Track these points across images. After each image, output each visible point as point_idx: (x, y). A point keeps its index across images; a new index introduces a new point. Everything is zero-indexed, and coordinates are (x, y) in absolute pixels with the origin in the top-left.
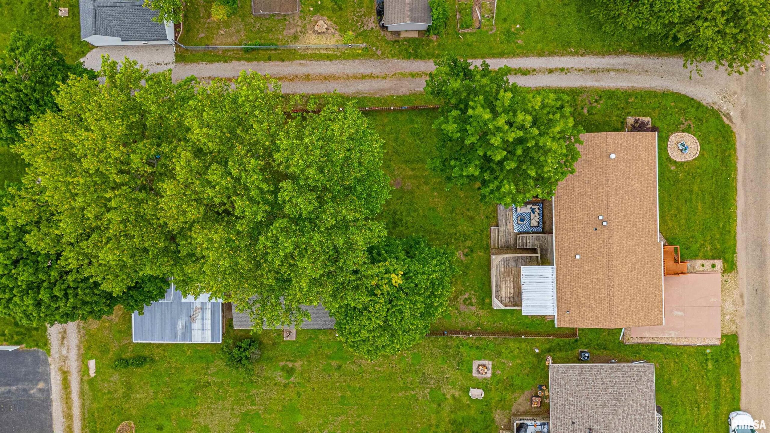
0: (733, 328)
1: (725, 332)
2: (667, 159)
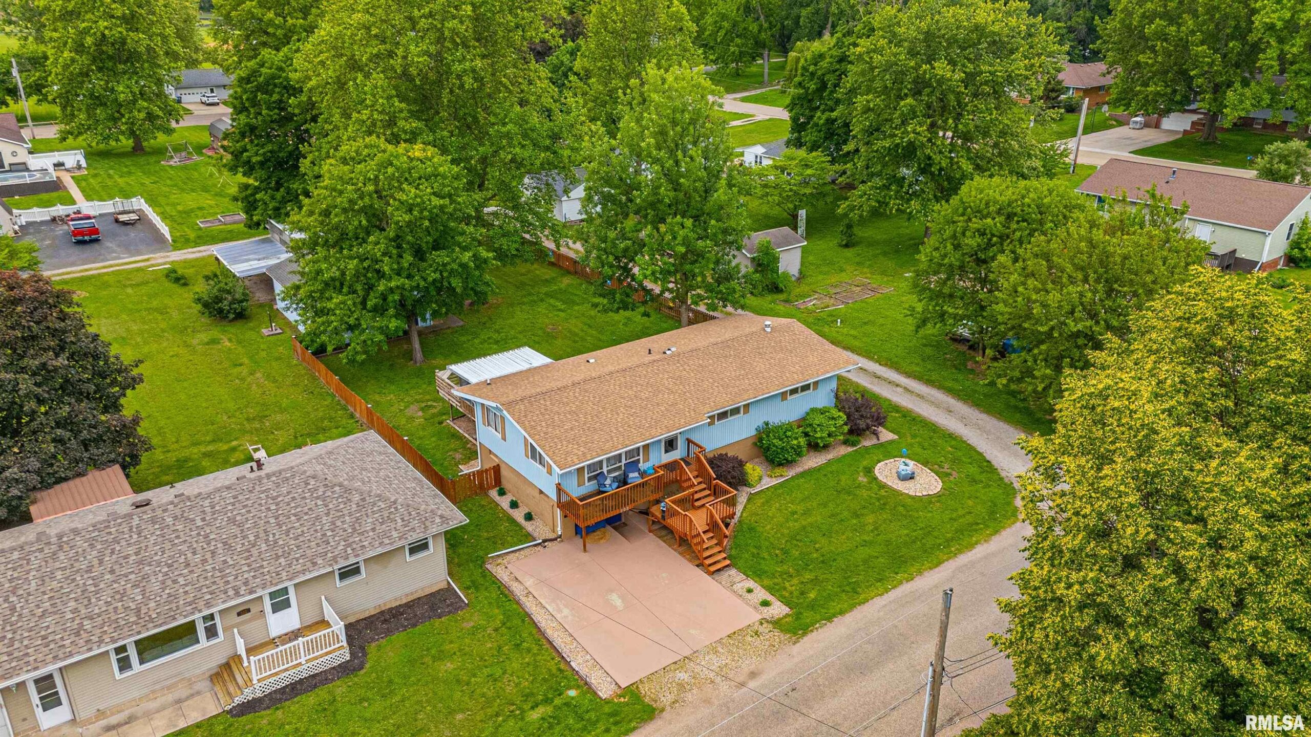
0: (666, 699)
1: (644, 689)
2: (865, 468)
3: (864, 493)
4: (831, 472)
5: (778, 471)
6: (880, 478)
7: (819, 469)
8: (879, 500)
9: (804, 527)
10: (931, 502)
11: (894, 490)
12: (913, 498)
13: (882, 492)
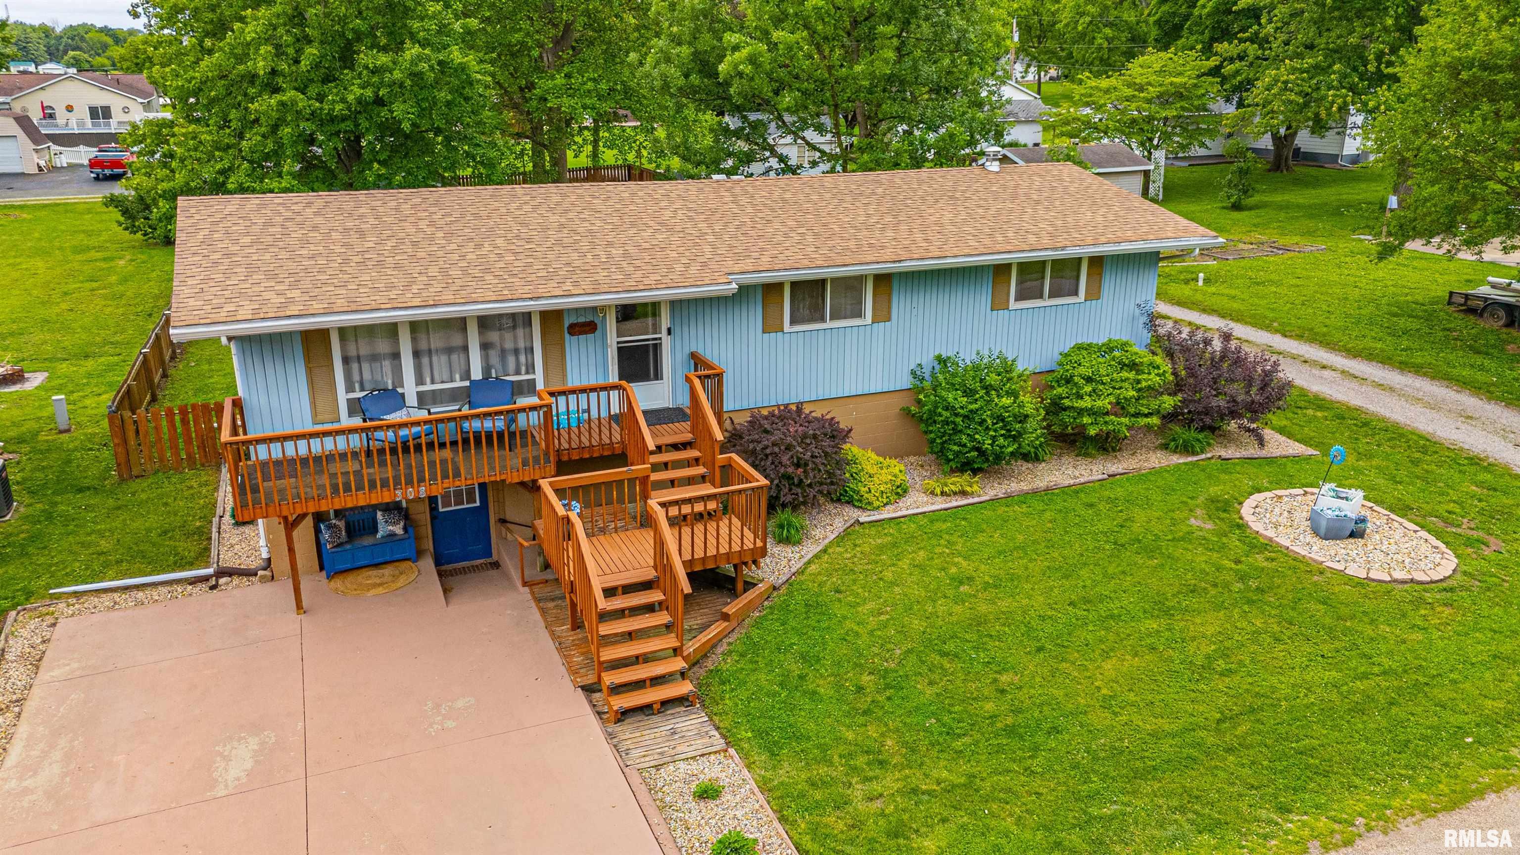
2: (1213, 500)
3: (1201, 558)
4: (1109, 500)
5: (957, 482)
6: (1257, 526)
7: (1075, 490)
8: (1243, 578)
9: (979, 622)
10: (1418, 602)
11: (1297, 558)
12: (1360, 583)
13: (1259, 560)
